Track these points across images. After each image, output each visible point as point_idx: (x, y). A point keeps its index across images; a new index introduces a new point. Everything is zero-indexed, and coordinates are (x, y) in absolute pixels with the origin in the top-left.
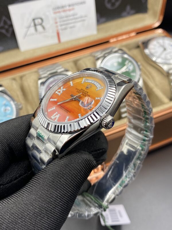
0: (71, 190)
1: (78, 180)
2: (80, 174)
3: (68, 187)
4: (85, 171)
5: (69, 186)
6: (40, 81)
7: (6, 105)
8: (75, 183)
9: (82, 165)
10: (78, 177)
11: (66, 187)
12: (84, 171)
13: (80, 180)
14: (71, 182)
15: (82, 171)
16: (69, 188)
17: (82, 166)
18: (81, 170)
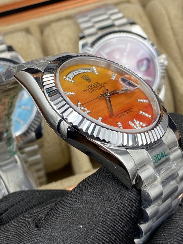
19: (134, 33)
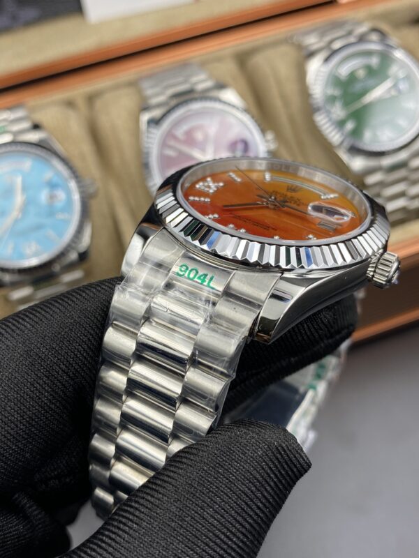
0: (235, 544)
1: (258, 511)
2: (262, 493)
3: (227, 537)
4: (275, 483)
5: (231, 532)
6: (145, 117)
7: (52, 186)
8: (247, 522)
9: (267, 464)
10: (256, 505)
11: (223, 537)
12: (272, 484)
13: (263, 512)
14: (235, 519)
15: (267, 483)
16: (231, 540)
17: (267, 469)
18: (266, 481)
19: (225, 103)
